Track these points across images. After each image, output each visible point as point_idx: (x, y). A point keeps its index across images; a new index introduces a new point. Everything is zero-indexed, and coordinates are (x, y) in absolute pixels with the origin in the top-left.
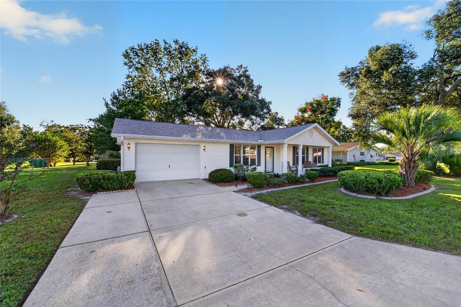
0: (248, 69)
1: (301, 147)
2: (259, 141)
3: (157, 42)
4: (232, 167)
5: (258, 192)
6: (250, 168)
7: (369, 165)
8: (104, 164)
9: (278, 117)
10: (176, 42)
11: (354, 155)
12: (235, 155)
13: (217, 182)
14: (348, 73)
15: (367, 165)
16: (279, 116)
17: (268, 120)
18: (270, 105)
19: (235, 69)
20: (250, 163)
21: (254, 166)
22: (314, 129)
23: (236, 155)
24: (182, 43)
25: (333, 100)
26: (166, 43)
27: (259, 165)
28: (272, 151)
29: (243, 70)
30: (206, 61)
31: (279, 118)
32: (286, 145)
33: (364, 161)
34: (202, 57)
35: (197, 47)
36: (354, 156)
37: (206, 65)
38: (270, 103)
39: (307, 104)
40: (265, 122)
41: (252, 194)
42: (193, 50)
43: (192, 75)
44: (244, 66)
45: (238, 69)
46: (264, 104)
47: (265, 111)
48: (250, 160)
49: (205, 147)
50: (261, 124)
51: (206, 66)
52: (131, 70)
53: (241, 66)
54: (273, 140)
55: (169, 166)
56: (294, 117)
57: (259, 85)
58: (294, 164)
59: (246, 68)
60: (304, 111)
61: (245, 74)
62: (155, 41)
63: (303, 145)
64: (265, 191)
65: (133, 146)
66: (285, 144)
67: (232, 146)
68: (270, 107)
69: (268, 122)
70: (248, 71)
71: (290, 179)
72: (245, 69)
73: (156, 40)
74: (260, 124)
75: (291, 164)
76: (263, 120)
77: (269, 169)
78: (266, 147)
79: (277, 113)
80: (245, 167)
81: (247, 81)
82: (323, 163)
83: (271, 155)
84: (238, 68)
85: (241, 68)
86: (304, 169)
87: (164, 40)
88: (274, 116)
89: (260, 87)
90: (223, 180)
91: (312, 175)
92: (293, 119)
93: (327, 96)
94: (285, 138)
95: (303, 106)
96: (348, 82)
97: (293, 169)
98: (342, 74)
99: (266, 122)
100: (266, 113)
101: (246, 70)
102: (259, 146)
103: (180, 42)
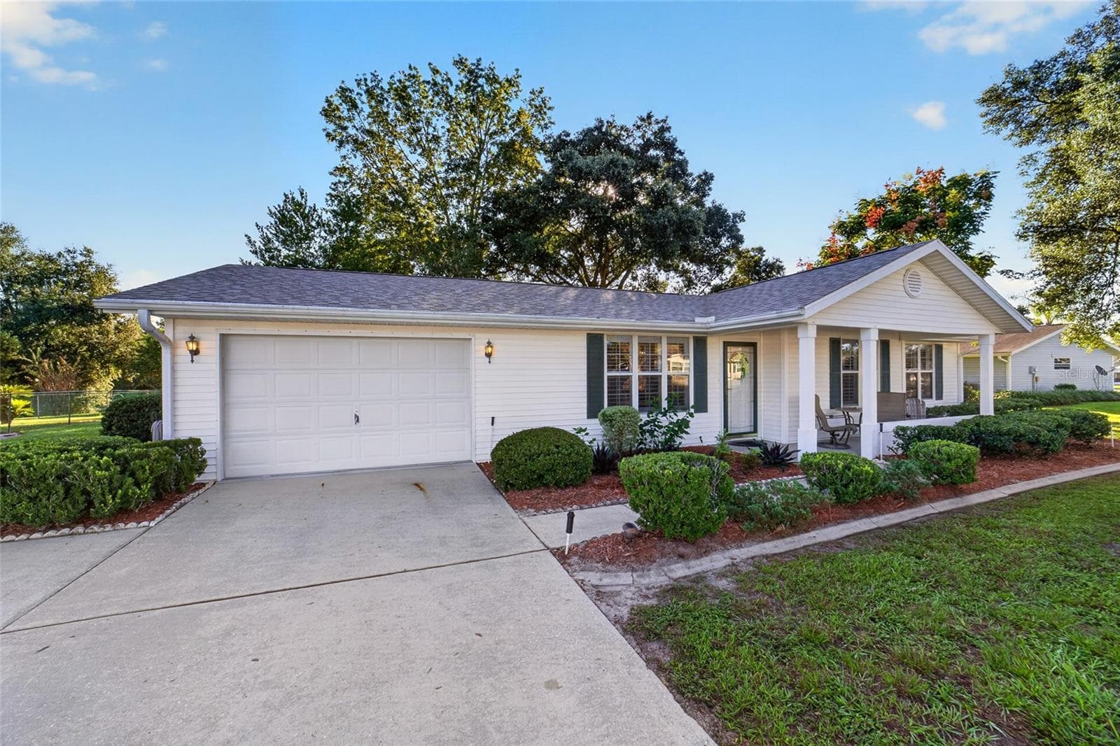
0: (670, 123)
1: (875, 336)
2: (698, 320)
3: (413, 72)
4: (597, 417)
5: (680, 570)
6: (664, 421)
7: (1095, 400)
8: (126, 411)
9: (764, 259)
10: (460, 63)
11: (1030, 368)
12: (606, 374)
13: (512, 485)
14: (1019, 84)
15: (1088, 401)
16: (769, 256)
17: (735, 269)
18: (740, 225)
19: (630, 126)
20: (665, 404)
21: (682, 415)
22: (924, 268)
23: (613, 374)
24: (475, 62)
25: (961, 183)
26: (435, 71)
27: (701, 406)
28: (750, 357)
29: (655, 128)
30: (545, 110)
31: (767, 265)
32: (812, 331)
33: (1073, 387)
34: (533, 100)
35: (517, 70)
36: (1031, 371)
37: (547, 121)
38: (740, 217)
39: (864, 203)
40: (724, 277)
41: (646, 581)
42: (507, 80)
43: (508, 154)
44: (658, 116)
45: (638, 127)
46: (721, 223)
47: (725, 242)
48: (664, 393)
49: (489, 343)
50: (712, 283)
51: (546, 124)
52: (344, 151)
53: (649, 117)
54: (751, 312)
55: (357, 417)
56: (819, 251)
57: (705, 174)
58: (834, 404)
59: (664, 121)
60: (852, 229)
61: (662, 139)
62: (408, 71)
63: (881, 332)
64: (717, 560)
65: (210, 346)
66: (806, 324)
67: (594, 340)
68: (739, 230)
69: (735, 278)
70: (668, 129)
71: (846, 486)
72: (660, 125)
73: (410, 67)
74: (709, 284)
75: (825, 405)
76: (721, 271)
77: (741, 422)
78: (726, 344)
79: (761, 250)
80: (644, 417)
81: (668, 158)
82: (940, 397)
83: (747, 371)
84: (639, 123)
85: (650, 124)
86: (890, 426)
87: (430, 64)
88: (753, 257)
89: (707, 179)
90: (541, 477)
91: (949, 460)
92: (814, 257)
93: (941, 171)
94: (804, 302)
95: (850, 211)
96: (1016, 122)
97: (832, 423)
98: (993, 96)
99: (729, 276)
100: (726, 250)
101: (663, 127)
102: (701, 343)
103: (471, 61)
